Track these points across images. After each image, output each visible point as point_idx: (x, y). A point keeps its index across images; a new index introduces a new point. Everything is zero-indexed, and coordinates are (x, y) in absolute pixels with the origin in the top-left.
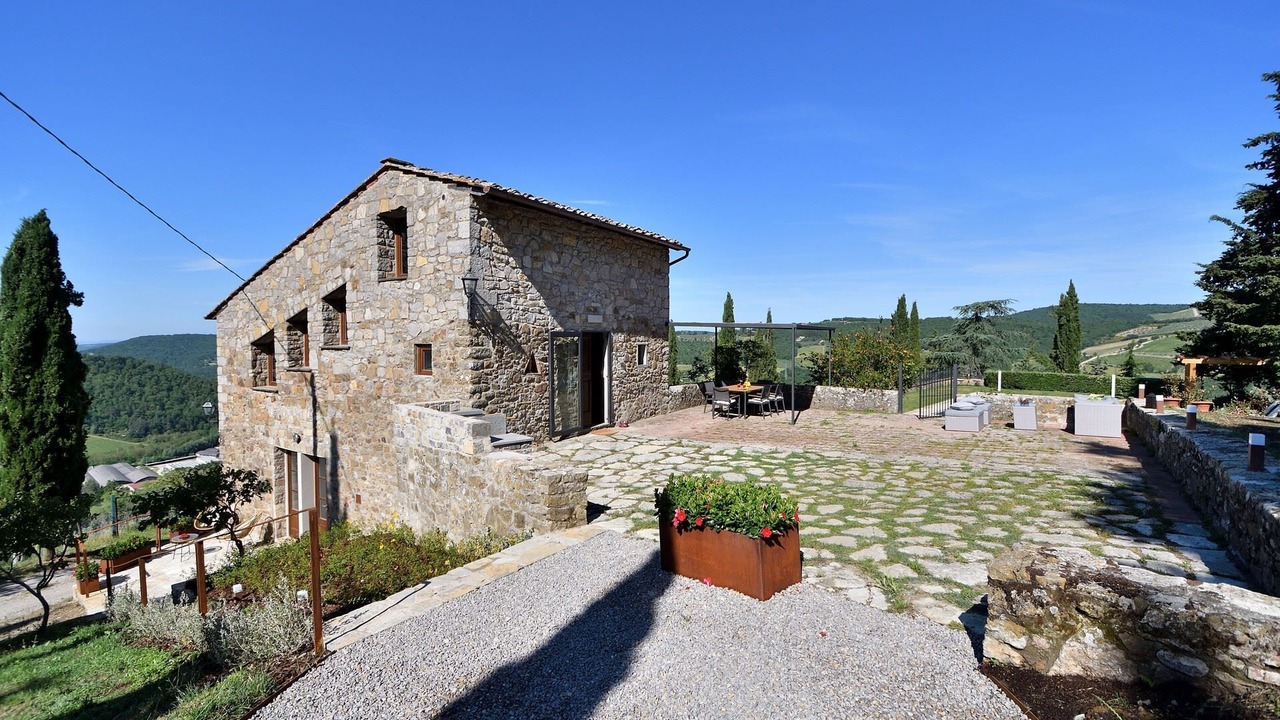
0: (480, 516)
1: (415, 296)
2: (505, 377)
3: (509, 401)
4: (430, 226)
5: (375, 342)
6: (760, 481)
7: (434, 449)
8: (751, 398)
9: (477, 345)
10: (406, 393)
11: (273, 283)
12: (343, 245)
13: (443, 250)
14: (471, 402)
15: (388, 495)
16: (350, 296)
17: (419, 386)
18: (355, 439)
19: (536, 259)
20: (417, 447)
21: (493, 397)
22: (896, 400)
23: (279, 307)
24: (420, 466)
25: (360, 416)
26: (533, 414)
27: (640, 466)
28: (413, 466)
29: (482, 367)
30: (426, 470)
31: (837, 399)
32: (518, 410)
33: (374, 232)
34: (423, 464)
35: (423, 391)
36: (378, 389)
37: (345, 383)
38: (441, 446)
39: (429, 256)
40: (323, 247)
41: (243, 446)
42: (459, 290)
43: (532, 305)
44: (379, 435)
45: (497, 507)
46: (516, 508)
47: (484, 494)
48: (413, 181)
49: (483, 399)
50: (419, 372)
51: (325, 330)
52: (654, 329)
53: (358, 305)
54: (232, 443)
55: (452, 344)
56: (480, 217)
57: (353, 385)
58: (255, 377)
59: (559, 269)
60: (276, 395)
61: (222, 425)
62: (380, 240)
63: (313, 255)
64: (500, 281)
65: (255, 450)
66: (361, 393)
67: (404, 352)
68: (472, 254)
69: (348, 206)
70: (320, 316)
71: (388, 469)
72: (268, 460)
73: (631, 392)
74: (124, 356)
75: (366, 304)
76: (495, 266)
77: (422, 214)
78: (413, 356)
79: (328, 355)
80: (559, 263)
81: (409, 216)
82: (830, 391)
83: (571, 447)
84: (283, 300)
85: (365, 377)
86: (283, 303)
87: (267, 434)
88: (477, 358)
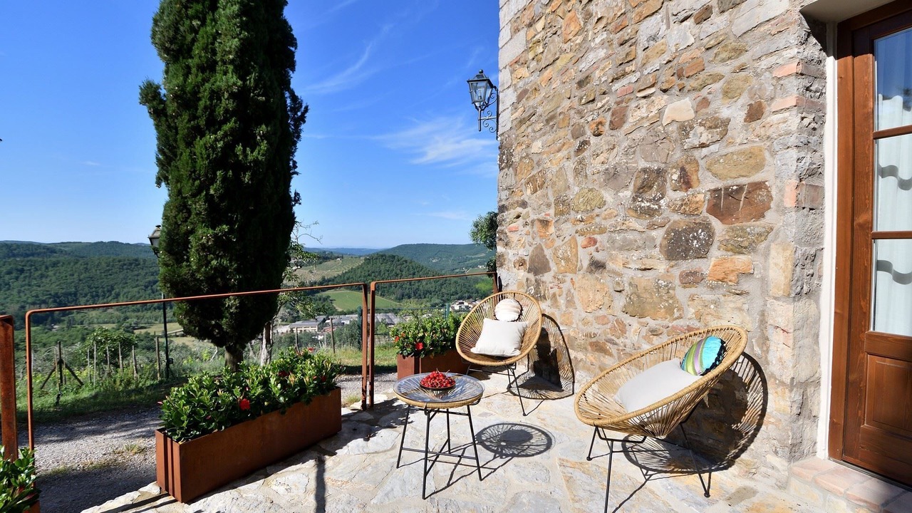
74: (394, 254)
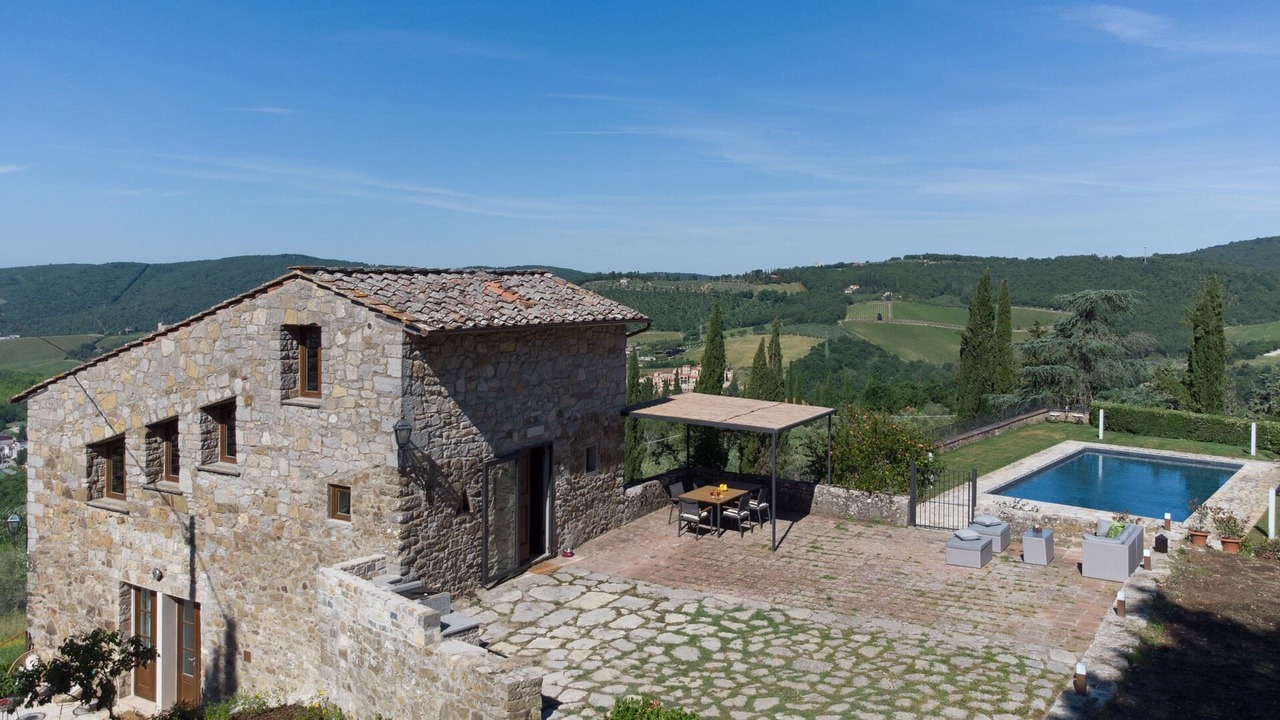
0: (432, 709)
1: (328, 430)
2: (435, 524)
3: (439, 551)
4: (350, 355)
5: (274, 473)
6: (712, 660)
7: (374, 630)
8: (726, 510)
9: (407, 494)
10: (315, 538)
11: (125, 375)
12: (232, 350)
13: (368, 385)
14: (400, 559)
15: (289, 655)
16: (241, 413)
17: (334, 532)
18: (244, 584)
19: (469, 379)
20: (352, 624)
21: (422, 550)
22: (906, 509)
23: (134, 408)
24: (356, 645)
25: (253, 557)
26: (464, 560)
27: (588, 634)
28: (344, 641)
29: (412, 518)
30: (363, 651)
31: (837, 504)
32: (448, 560)
33: (276, 344)
34: (360, 643)
35: (338, 539)
36: (278, 529)
37: (231, 515)
38: (384, 629)
39: (349, 388)
40: (204, 346)
41: (68, 576)
42: (389, 434)
43: (465, 435)
44: (278, 583)
45: (452, 704)
46: (474, 707)
47: (437, 688)
48: (330, 298)
49: (412, 554)
50: (333, 515)
51: (203, 446)
52: (606, 423)
53: (252, 425)
54: (50, 571)
55: (377, 491)
56: (412, 351)
57: (243, 519)
58: (90, 488)
59: (495, 383)
60: (126, 517)
61: (33, 545)
62: (284, 353)
63: (188, 353)
64: (431, 416)
65: (87, 583)
66: (255, 530)
67: (313, 491)
68: (403, 395)
69: (241, 305)
70: (197, 429)
71: (291, 625)
72: (109, 597)
73: (578, 510)
75: (263, 427)
76: (427, 401)
77: (340, 339)
78: (325, 497)
79: (205, 480)
80: (495, 375)
81: (324, 337)
82: (829, 493)
83: (507, 597)
84: (141, 399)
85: (261, 512)
86: (141, 404)
87: (109, 564)
88: (408, 509)
